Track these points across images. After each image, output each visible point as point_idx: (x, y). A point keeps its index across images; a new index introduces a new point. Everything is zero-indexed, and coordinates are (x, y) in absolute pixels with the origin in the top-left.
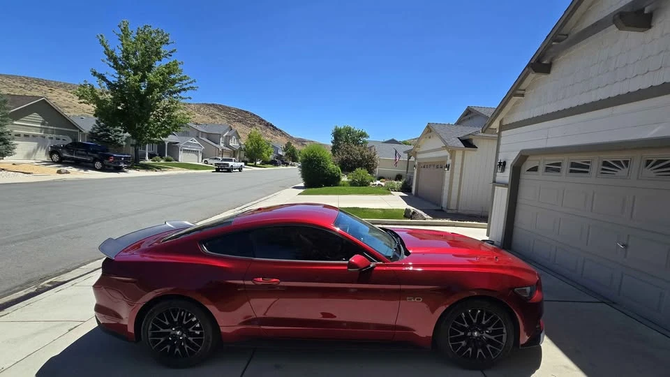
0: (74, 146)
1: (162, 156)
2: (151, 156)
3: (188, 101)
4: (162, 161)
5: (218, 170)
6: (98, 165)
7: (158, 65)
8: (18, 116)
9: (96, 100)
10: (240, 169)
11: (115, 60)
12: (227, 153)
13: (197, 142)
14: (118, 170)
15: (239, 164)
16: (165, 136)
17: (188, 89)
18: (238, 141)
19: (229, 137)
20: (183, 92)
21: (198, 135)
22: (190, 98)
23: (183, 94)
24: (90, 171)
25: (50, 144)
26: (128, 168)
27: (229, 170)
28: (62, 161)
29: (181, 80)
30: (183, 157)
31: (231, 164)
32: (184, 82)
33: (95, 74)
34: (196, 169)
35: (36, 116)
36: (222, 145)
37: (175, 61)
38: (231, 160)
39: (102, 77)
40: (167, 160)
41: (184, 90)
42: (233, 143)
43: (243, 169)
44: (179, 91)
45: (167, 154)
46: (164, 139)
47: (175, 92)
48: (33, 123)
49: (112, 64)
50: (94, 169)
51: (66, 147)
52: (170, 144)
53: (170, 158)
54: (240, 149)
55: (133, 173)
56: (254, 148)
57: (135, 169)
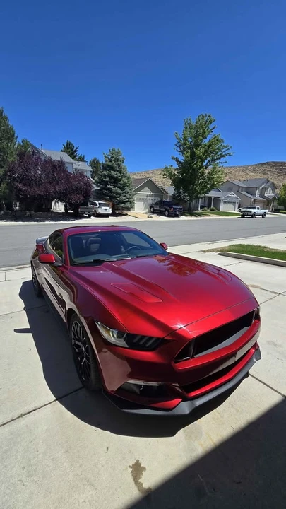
0: (161, 203)
1: (209, 207)
2: (202, 207)
3: (225, 165)
4: (208, 211)
5: (243, 216)
6: (167, 213)
7: (206, 142)
8: (139, 190)
9: (171, 176)
10: (263, 215)
12: (260, 202)
13: (235, 196)
14: (177, 216)
15: (263, 211)
16: (207, 192)
17: (226, 155)
18: (273, 192)
19: (265, 189)
20: (222, 158)
21: (238, 189)
22: (226, 162)
23: (221, 160)
24: (162, 217)
25: (151, 202)
26: (182, 215)
27: (253, 216)
28: (154, 212)
30: (223, 208)
31: (253, 211)
32: (223, 150)
33: (173, 158)
34: (228, 216)
35: (146, 189)
36: (257, 196)
37: (214, 136)
38: (255, 208)
39: (177, 160)
40: (212, 210)
41: (223, 156)
42: (269, 194)
43: (267, 216)
44: (220, 158)
45: (213, 205)
46: (207, 195)
47: (217, 159)
48: (147, 191)
49: (179, 150)
50: (165, 215)
51: (156, 204)
52: (215, 198)
53: (214, 208)
54: (274, 198)
55: (183, 218)
57: (185, 216)
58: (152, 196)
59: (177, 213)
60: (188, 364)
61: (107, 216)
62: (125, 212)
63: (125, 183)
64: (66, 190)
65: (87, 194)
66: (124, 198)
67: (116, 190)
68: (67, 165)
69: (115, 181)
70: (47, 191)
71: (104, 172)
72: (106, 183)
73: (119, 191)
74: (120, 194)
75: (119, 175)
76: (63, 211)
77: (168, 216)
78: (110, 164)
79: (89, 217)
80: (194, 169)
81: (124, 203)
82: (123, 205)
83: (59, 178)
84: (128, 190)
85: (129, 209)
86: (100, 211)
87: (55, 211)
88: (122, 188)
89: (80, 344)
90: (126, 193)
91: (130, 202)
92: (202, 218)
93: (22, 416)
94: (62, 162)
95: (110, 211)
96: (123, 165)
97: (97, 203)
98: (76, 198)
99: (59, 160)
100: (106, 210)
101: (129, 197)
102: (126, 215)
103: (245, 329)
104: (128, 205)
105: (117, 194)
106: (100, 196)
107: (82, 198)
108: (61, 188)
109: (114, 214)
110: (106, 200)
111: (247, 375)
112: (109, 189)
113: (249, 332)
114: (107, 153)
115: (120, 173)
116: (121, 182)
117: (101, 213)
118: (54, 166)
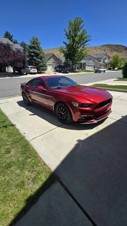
0: (60, 66)
1: (81, 68)
2: (78, 68)
4: (81, 70)
5: (96, 72)
6: (63, 71)
7: (79, 33)
8: (49, 59)
9: (64, 52)
10: (104, 71)
11: (67, 36)
12: (103, 65)
13: (92, 62)
14: (67, 73)
15: (104, 69)
16: (80, 61)
17: (89, 40)
18: (109, 60)
19: (105, 58)
20: (87, 42)
21: (94, 59)
22: (89, 44)
23: (87, 43)
24: (61, 73)
25: (55, 66)
26: (70, 72)
27: (100, 72)
28: (57, 71)
29: (85, 38)
30: (87, 68)
31: (100, 69)
32: (88, 38)
34: (89, 72)
35: (52, 59)
36: (102, 62)
37: (84, 30)
38: (101, 68)
39: (65, 43)
40: (82, 69)
41: (87, 41)
42: (107, 61)
43: (106, 72)
44: (86, 42)
45: (82, 67)
46: (80, 62)
47: (84, 43)
48: (52, 60)
49: (67, 38)
50: (62, 73)
51: (57, 67)
52: (84, 63)
53: (83, 69)
54: (109, 63)
55: (70, 74)
56: (114, 63)
57: (71, 72)
58: (55, 63)
59: (68, 71)
60: (97, 110)
61: (35, 73)
62: (43, 72)
63: (42, 56)
64: (13, 60)
65: (24, 62)
66: (43, 64)
67: (38, 60)
68: (11, 46)
69: (37, 55)
70: (4, 61)
71: (31, 50)
72: (33, 56)
73: (40, 60)
74: (40, 62)
75: (38, 52)
76: (12, 71)
77: (63, 73)
78: (33, 45)
79: (27, 74)
80: (74, 49)
81: (43, 67)
82: (42, 68)
83: (9, 54)
84: (43, 59)
85: (45, 70)
86: (32, 71)
87: (8, 72)
88: (41, 59)
89: (61, 112)
90: (43, 61)
91: (46, 66)
92: (78, 73)
93: (50, 130)
94: (8, 44)
95: (36, 71)
96: (40, 46)
97: (29, 67)
98: (19, 65)
99: (7, 43)
100: (34, 70)
101: (44, 63)
102: (44, 73)
103: (109, 104)
104: (44, 68)
105: (39, 62)
106: (30, 63)
107: (22, 64)
108: (11, 59)
109: (38, 73)
110: (33, 65)
111: (107, 117)
112: (35, 60)
113: (110, 104)
114: (31, 39)
115: (39, 50)
116: (40, 56)
117: (32, 72)
118: (5, 47)
